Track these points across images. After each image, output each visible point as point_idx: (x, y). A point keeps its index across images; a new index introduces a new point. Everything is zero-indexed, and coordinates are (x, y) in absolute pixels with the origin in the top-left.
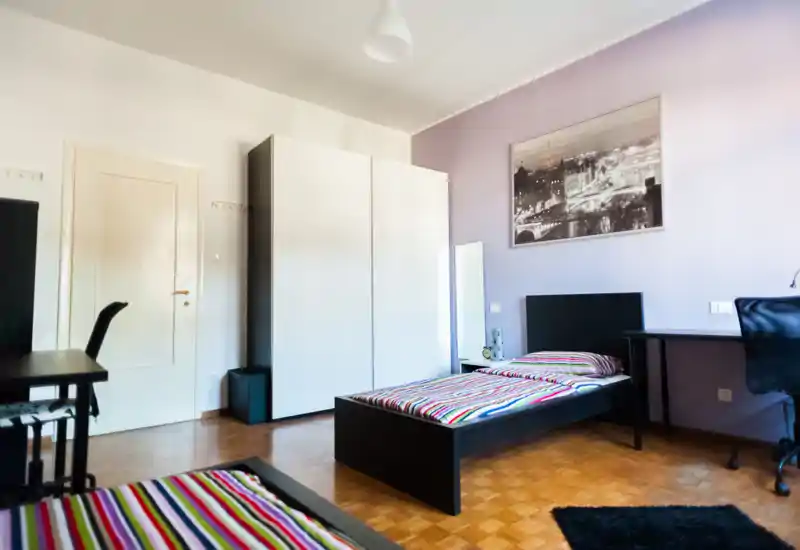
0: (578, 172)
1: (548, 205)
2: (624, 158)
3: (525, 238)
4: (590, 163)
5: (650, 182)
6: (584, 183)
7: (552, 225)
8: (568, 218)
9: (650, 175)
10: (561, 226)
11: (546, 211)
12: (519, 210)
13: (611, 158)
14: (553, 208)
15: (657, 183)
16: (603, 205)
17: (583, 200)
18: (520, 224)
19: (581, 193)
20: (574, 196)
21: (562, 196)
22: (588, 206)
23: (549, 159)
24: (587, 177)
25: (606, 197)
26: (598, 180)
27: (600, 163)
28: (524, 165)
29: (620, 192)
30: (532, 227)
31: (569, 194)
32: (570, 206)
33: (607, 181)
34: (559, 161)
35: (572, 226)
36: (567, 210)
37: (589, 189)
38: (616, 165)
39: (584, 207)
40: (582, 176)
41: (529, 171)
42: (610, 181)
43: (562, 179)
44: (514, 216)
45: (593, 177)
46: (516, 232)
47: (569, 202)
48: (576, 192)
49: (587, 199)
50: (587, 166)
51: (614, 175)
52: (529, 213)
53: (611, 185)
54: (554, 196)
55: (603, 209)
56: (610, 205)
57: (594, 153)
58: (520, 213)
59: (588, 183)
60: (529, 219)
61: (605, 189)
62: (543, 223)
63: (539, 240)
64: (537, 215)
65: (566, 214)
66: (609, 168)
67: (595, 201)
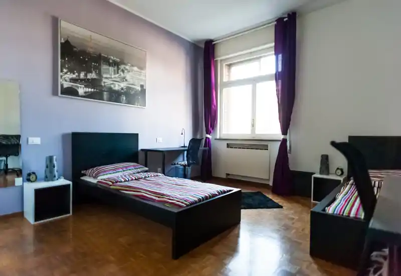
0: (110, 66)
1: (90, 76)
2: (132, 71)
3: (71, 92)
4: (116, 64)
5: (142, 86)
6: (113, 73)
7: (92, 90)
8: (103, 89)
9: (142, 83)
10: (97, 92)
11: (88, 79)
12: (65, 70)
13: (127, 67)
14: (93, 80)
15: (144, 88)
16: (122, 89)
17: (112, 82)
18: (66, 81)
19: (111, 78)
20: (106, 78)
21: (99, 74)
22: (115, 86)
23: (91, 48)
24: (114, 70)
25: (123, 85)
26: (120, 75)
27: (122, 67)
28: (69, 40)
29: (130, 86)
30: (78, 87)
31: (105, 76)
32: (104, 83)
33: (124, 78)
34: (98, 53)
35: (105, 95)
36: (103, 84)
37: (115, 77)
38: (129, 72)
39: (112, 86)
40: (112, 69)
41: (75, 48)
42: (126, 78)
43: (100, 65)
44: (60, 74)
45: (118, 73)
46: (62, 86)
47: (104, 80)
48: (108, 76)
49: (114, 83)
50: (115, 65)
51: (128, 76)
52: (74, 76)
53: (126, 80)
54: (94, 72)
55: (122, 91)
56: (125, 90)
57: (118, 60)
58: (66, 73)
59: (115, 74)
60: (73, 80)
61: (123, 81)
62: (86, 86)
63: (82, 96)
64: (82, 80)
65: (102, 86)
66: (126, 71)
67: (119, 85)
